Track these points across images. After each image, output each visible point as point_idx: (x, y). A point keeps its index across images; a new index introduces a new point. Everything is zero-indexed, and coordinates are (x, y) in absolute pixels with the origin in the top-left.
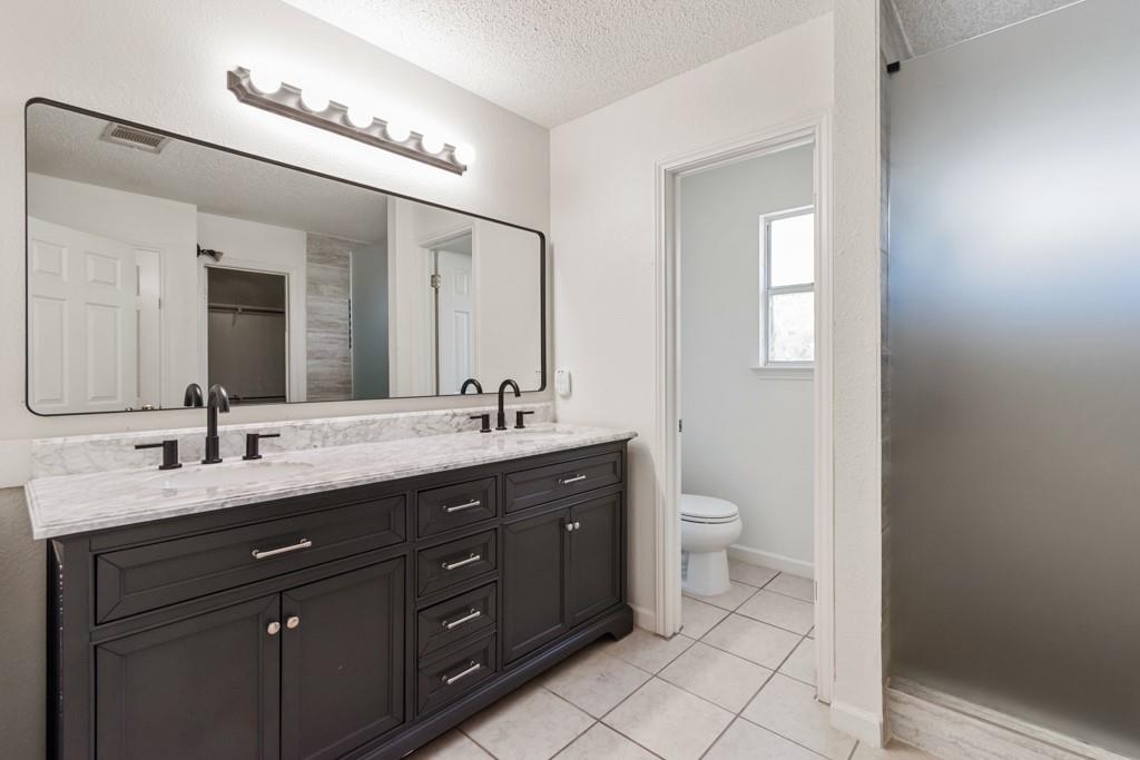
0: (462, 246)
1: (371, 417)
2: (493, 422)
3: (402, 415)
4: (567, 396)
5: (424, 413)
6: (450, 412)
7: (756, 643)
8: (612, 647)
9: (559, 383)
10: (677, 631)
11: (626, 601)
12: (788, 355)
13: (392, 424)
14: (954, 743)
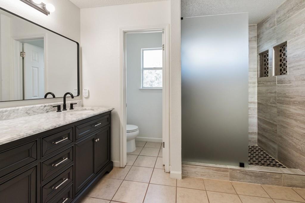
0: (39, 43)
1: (5, 109)
2: (62, 108)
3: (21, 107)
4: (88, 98)
5: (32, 106)
6: (43, 105)
7: (147, 162)
8: (108, 176)
9: (84, 93)
10: (126, 165)
11: (111, 160)
12: (148, 85)
13: (16, 111)
14: (195, 173)
